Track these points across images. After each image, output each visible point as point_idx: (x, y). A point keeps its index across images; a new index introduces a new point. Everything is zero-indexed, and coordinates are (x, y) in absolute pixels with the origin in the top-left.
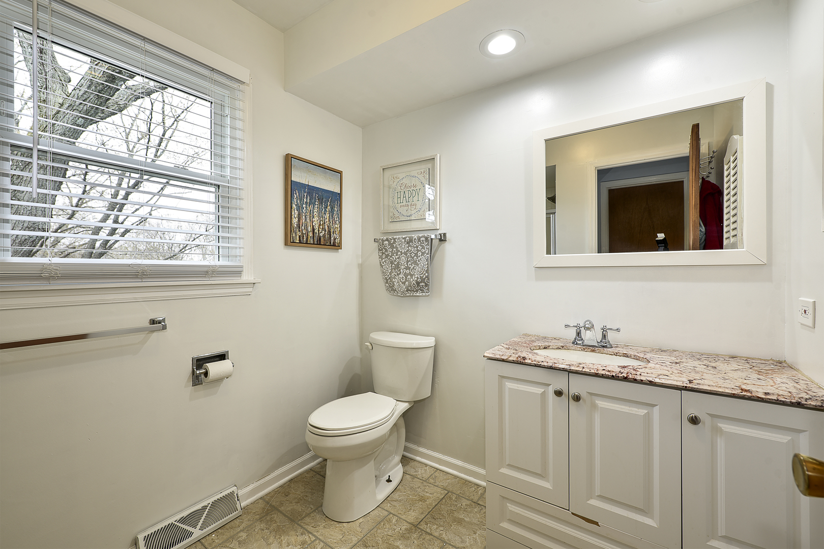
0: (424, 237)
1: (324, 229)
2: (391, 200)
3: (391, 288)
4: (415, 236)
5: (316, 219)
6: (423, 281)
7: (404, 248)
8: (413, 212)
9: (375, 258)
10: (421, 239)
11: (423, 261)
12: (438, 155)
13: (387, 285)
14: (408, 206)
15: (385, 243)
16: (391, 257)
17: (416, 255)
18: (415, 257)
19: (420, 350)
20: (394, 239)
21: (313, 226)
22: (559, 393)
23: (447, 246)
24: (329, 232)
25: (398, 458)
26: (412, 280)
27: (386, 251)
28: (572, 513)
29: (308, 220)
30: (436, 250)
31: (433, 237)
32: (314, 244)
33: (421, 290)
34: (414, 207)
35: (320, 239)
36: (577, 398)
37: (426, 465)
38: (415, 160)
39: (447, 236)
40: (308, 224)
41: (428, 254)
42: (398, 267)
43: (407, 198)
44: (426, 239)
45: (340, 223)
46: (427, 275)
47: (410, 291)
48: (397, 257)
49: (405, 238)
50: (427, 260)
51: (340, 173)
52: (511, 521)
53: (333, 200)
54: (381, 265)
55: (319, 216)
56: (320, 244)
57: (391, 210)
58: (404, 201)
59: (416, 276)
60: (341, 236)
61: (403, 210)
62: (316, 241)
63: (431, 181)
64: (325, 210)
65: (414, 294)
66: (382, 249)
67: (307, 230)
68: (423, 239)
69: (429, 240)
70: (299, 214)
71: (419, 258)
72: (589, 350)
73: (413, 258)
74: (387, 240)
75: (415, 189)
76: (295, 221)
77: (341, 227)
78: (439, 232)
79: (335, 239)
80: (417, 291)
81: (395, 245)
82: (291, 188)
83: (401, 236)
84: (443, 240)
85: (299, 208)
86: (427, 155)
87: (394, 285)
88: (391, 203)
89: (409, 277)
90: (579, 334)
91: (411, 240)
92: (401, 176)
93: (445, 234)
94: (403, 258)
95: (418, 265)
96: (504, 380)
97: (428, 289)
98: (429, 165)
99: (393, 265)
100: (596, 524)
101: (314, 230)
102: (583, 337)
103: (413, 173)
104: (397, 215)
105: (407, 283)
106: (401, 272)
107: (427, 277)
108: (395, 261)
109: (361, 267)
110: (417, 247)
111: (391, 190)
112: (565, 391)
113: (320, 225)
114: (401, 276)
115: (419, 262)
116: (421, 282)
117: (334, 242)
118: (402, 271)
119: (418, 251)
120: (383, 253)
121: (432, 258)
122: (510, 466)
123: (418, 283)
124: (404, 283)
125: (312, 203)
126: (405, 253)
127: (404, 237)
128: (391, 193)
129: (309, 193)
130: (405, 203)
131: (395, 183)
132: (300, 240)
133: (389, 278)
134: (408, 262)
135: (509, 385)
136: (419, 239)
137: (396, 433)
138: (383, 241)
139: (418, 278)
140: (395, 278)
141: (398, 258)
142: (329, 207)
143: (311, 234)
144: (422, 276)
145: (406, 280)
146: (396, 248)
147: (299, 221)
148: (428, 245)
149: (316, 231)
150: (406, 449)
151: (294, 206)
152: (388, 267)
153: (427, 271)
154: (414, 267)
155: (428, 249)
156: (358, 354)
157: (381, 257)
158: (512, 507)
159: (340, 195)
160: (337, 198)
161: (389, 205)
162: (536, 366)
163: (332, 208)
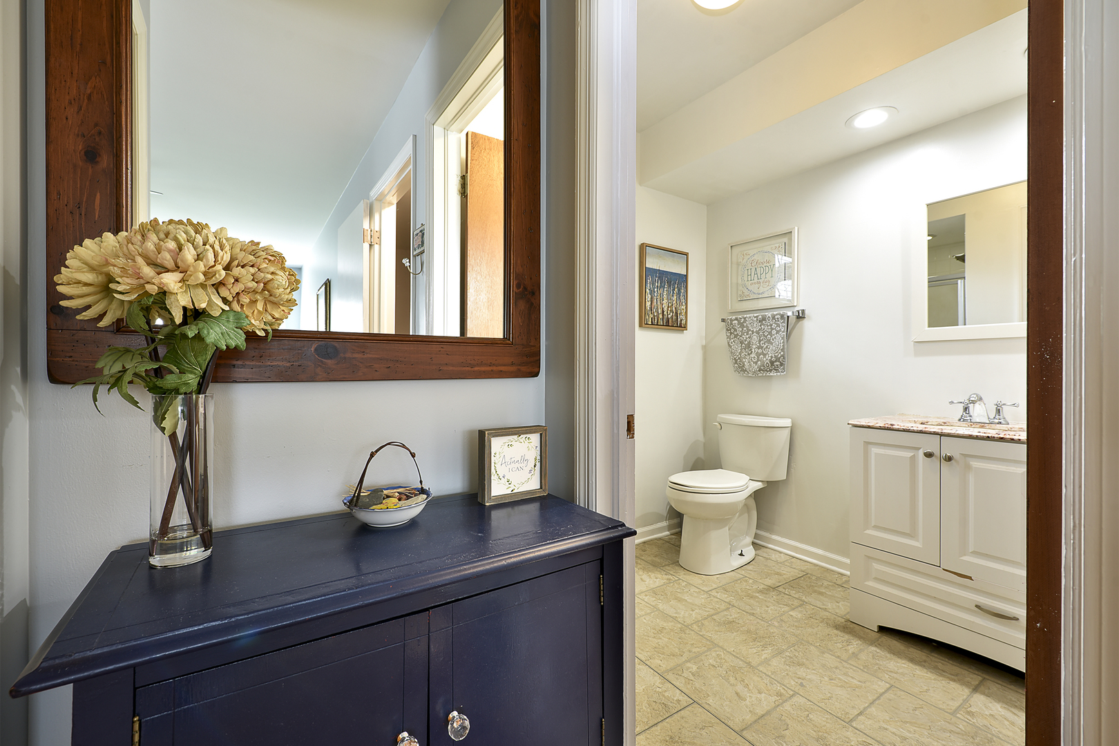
0: (779, 314)
1: (672, 311)
2: (740, 278)
3: (741, 369)
4: (769, 314)
5: (665, 301)
6: (778, 359)
7: (756, 327)
8: (765, 289)
9: (722, 338)
10: (776, 317)
11: (778, 340)
12: (796, 228)
13: (736, 365)
14: (759, 283)
15: (734, 322)
16: (741, 336)
17: (770, 333)
18: (769, 336)
19: (775, 429)
20: (745, 318)
21: (663, 308)
22: (929, 455)
23: (805, 322)
24: (677, 313)
25: (749, 540)
26: (765, 359)
27: (735, 330)
28: (944, 569)
29: (659, 303)
30: (793, 328)
31: (790, 314)
32: (663, 325)
33: (775, 370)
34: (767, 284)
35: (668, 321)
36: (949, 459)
37: (781, 552)
38: (769, 235)
39: (806, 312)
40: (659, 307)
41: (783, 332)
42: (749, 347)
43: (759, 275)
44: (782, 316)
45: (686, 304)
46: (782, 353)
47: (763, 370)
48: (747, 336)
49: (757, 317)
50: (783, 338)
51: (686, 254)
52: (877, 579)
53: (678, 282)
54: (729, 345)
55: (668, 299)
56: (668, 326)
57: (740, 288)
58: (756, 278)
59: (770, 355)
60: (686, 317)
61: (754, 288)
62: (665, 322)
63: (787, 251)
64: (673, 293)
65: (768, 374)
66: (730, 329)
67: (658, 312)
68: (779, 316)
69: (785, 318)
70: (652, 298)
71: (773, 337)
72: (978, 426)
73: (766, 337)
74: (736, 319)
75: (768, 265)
76: (648, 304)
77: (686, 308)
78: (797, 309)
79: (681, 321)
80: (771, 371)
81: (745, 324)
82: (647, 274)
83: (752, 315)
84: (801, 317)
85: (652, 292)
86: (784, 229)
87: (744, 365)
88: (740, 281)
89: (762, 356)
90: (966, 409)
91: (764, 319)
92: (751, 252)
93: (803, 311)
94: (755, 337)
95: (772, 344)
96: (870, 446)
97: (783, 369)
98: (785, 240)
99: (743, 345)
100: (970, 578)
101: (663, 312)
102: (971, 414)
103: (766, 249)
104: (746, 292)
105: (759, 362)
106: (752, 352)
107: (782, 356)
108: (745, 341)
109: (705, 348)
110: (771, 325)
111: (740, 267)
112: (937, 453)
113: (668, 307)
114: (752, 355)
115: (773, 340)
116: (776, 361)
117: (681, 324)
118: (753, 350)
119: (772, 329)
120: (731, 333)
121: (788, 336)
122: (876, 527)
123: (772, 363)
124: (756, 363)
125: (662, 287)
126: (758, 332)
127: (755, 315)
128: (739, 270)
129: (659, 277)
130: (756, 280)
131: (745, 260)
132: (652, 322)
133: (739, 358)
134: (760, 341)
135: (875, 450)
136: (773, 317)
137: (746, 515)
138: (731, 320)
139: (772, 357)
140: (745, 358)
141: (749, 337)
142: (676, 290)
143: (661, 316)
144: (776, 354)
145: (758, 360)
146: (747, 327)
147: (651, 304)
148: (784, 322)
149: (665, 313)
150: (756, 536)
151: (648, 290)
152: (737, 347)
153: (782, 350)
154: (767, 347)
155: (784, 326)
156: (701, 438)
157: (728, 337)
158: (876, 566)
159: (686, 276)
160: (682, 280)
161: (737, 284)
162: (904, 430)
163: (679, 290)
